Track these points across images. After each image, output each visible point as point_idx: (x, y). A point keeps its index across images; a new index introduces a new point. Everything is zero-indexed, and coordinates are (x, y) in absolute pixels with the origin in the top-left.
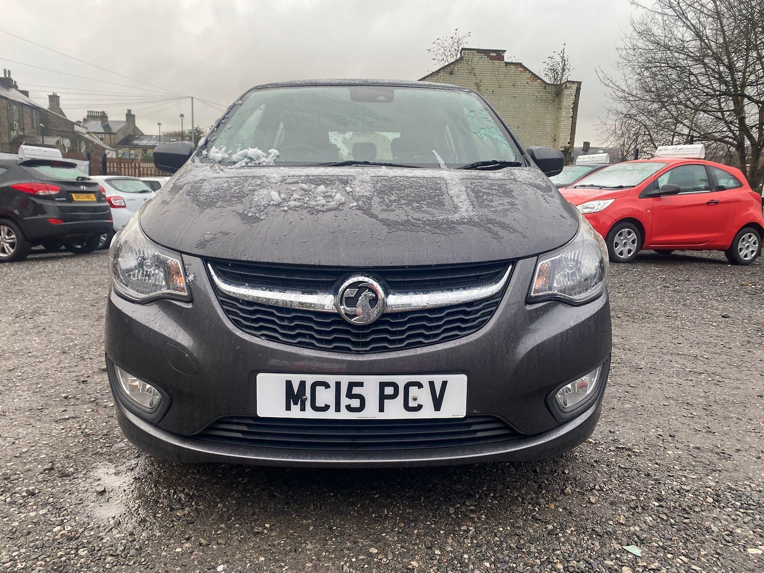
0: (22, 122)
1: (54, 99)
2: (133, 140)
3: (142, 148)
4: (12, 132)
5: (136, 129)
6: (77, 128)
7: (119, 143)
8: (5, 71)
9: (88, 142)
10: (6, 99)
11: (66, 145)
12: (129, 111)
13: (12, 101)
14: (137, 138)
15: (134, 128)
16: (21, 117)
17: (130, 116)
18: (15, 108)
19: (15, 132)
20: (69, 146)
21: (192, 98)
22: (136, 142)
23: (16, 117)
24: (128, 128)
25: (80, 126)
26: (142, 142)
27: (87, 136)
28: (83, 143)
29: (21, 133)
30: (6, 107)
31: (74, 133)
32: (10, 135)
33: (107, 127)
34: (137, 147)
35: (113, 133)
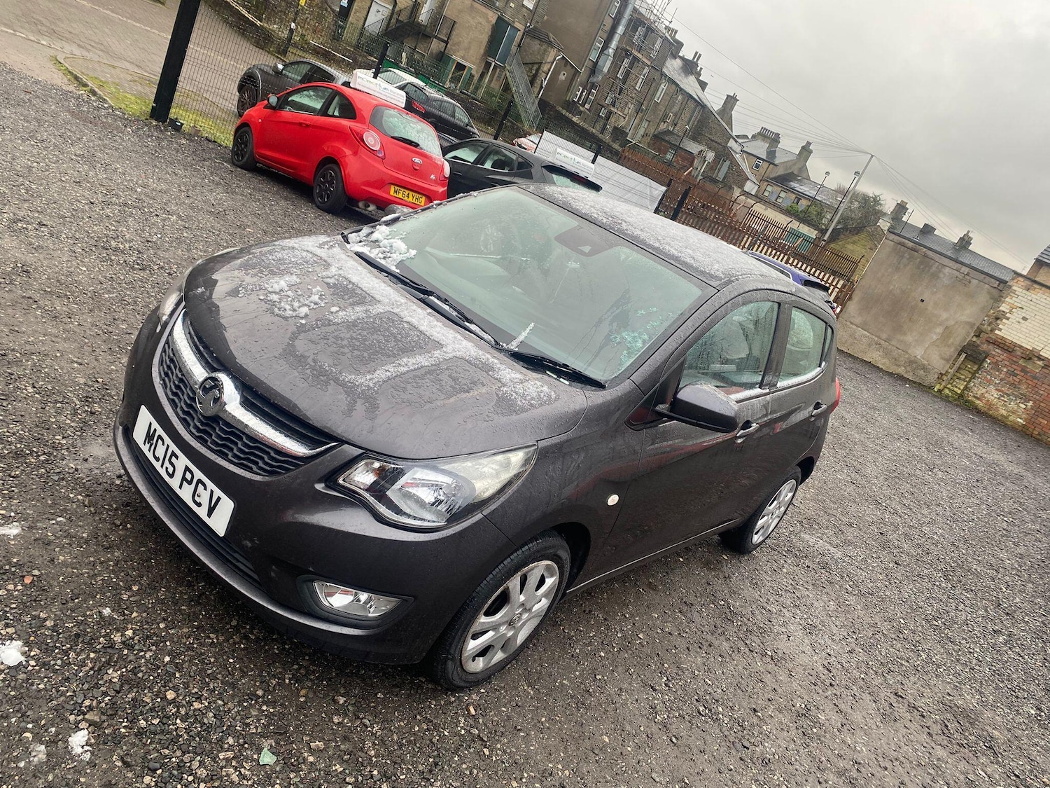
0: (678, 116)
1: (731, 101)
2: (792, 181)
3: (797, 194)
4: (663, 123)
5: (804, 168)
6: (731, 143)
7: (774, 179)
8: (696, 53)
9: (734, 163)
10: (677, 85)
11: (707, 158)
12: (809, 144)
13: (681, 89)
14: (798, 180)
15: (802, 167)
16: (682, 109)
17: (806, 151)
18: (680, 97)
19: (666, 125)
20: (710, 161)
21: (872, 156)
22: (793, 184)
23: (676, 109)
24: (795, 164)
25: (736, 142)
26: (801, 187)
27: (737, 157)
28: (728, 163)
29: (671, 129)
30: (671, 95)
31: (725, 147)
32: (658, 126)
33: (771, 154)
34: (792, 190)
35: (773, 164)
